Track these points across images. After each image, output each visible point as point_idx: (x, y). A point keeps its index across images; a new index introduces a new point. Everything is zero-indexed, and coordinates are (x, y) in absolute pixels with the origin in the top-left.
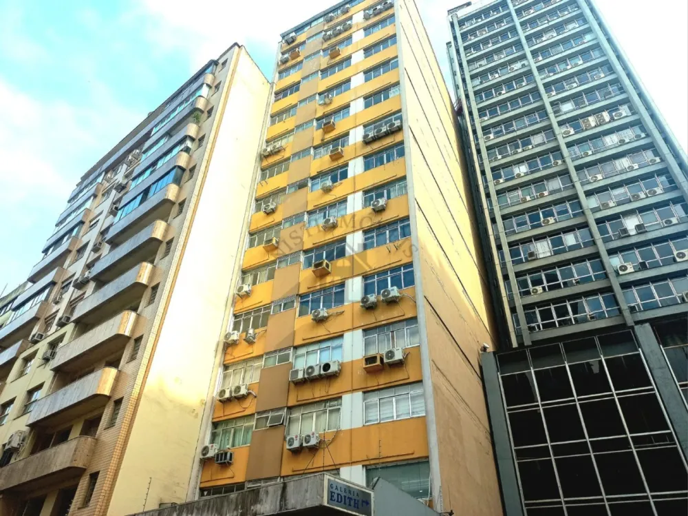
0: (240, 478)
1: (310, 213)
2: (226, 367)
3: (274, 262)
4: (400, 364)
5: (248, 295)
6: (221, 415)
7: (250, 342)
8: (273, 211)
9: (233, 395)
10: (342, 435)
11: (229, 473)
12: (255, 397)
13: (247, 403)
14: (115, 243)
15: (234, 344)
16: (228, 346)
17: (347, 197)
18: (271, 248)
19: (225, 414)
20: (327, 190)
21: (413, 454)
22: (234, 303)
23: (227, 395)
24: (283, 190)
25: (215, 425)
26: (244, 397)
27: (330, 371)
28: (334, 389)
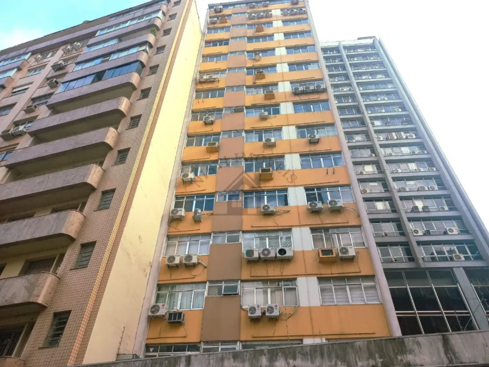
0: (193, 338)
1: (247, 132)
2: (169, 237)
3: (216, 162)
4: (351, 260)
5: (191, 182)
6: (167, 278)
7: (197, 220)
8: (212, 123)
9: (184, 262)
10: (301, 310)
11: (181, 332)
12: (206, 267)
13: (197, 271)
14: (55, 109)
15: (180, 219)
16: (173, 220)
17: (282, 128)
18: (213, 150)
19: (172, 278)
20: (263, 119)
21: (374, 333)
22: (177, 186)
23: (177, 261)
24: (220, 110)
25: (160, 287)
26: (194, 266)
27: (286, 255)
28: (288, 271)
